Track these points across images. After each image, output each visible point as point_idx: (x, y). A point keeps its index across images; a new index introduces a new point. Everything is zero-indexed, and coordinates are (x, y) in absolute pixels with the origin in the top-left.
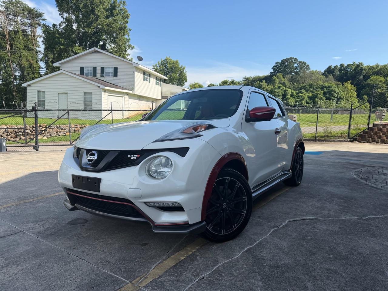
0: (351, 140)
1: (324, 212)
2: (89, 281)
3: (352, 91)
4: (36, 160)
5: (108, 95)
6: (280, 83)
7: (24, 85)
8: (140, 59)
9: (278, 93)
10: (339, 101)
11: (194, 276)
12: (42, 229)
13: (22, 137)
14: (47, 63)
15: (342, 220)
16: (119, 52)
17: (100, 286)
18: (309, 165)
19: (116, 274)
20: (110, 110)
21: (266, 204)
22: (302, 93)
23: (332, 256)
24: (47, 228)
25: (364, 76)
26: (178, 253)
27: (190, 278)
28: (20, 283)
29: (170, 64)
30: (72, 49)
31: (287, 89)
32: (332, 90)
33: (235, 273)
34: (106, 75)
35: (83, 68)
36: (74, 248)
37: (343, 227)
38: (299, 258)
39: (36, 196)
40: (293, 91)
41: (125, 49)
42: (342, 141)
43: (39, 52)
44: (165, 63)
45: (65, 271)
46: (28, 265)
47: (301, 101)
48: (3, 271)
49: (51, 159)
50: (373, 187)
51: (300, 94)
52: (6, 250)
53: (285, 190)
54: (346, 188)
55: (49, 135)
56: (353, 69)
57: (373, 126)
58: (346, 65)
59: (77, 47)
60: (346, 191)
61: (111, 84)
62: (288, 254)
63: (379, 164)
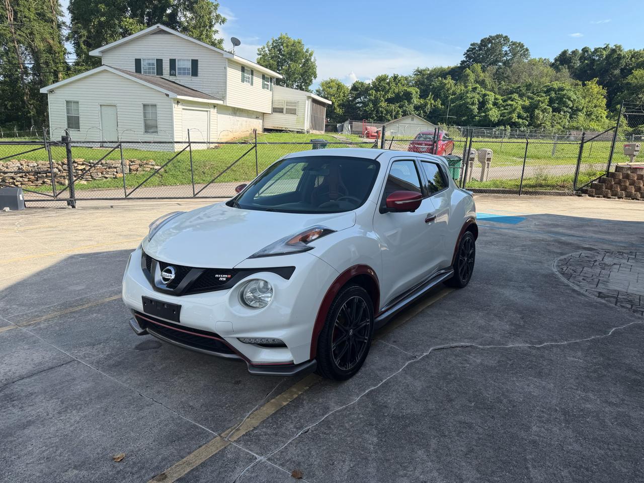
0: (577, 193)
1: (487, 335)
2: (169, 432)
3: (599, 96)
4: (76, 229)
5: (183, 109)
6: (476, 82)
7: (43, 90)
8: (236, 42)
9: (472, 100)
10: (575, 114)
11: (297, 428)
12: (102, 356)
13: (46, 180)
14: (77, 45)
15: (506, 349)
16: (200, 27)
17: (183, 439)
18: (493, 247)
19: (201, 424)
20: (187, 143)
21: (409, 320)
22: (512, 101)
23: (473, 404)
24: (108, 355)
25: (622, 70)
26: (280, 395)
27: (291, 431)
28: (86, 435)
29: (287, 46)
30: (120, 23)
31: (488, 92)
32: (564, 95)
33: (347, 425)
34: (180, 73)
35: (140, 59)
36: (147, 387)
37: (503, 360)
38: (431, 406)
39: (85, 301)
40: (497, 96)
41: (210, 23)
42: (564, 194)
43: (62, 24)
44: (278, 45)
45: (139, 419)
46: (91, 410)
47: (510, 113)
48: (61, 418)
49: (98, 228)
50: (574, 291)
51: (510, 102)
52: (59, 389)
53: (442, 296)
54: (533, 292)
55: (90, 177)
56: (605, 56)
57: (616, 171)
58: (593, 50)
59: (128, 20)
60: (531, 299)
61: (187, 89)
62: (418, 400)
63: (604, 243)
